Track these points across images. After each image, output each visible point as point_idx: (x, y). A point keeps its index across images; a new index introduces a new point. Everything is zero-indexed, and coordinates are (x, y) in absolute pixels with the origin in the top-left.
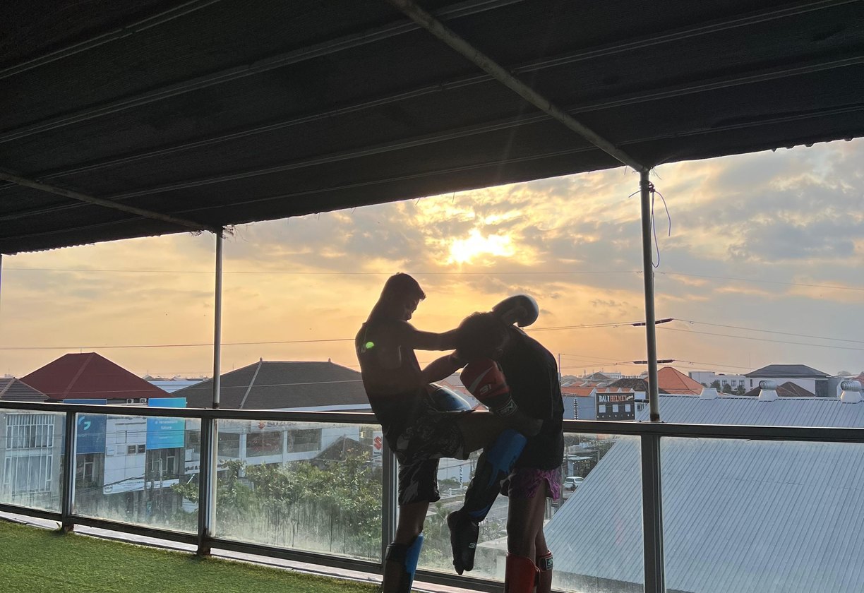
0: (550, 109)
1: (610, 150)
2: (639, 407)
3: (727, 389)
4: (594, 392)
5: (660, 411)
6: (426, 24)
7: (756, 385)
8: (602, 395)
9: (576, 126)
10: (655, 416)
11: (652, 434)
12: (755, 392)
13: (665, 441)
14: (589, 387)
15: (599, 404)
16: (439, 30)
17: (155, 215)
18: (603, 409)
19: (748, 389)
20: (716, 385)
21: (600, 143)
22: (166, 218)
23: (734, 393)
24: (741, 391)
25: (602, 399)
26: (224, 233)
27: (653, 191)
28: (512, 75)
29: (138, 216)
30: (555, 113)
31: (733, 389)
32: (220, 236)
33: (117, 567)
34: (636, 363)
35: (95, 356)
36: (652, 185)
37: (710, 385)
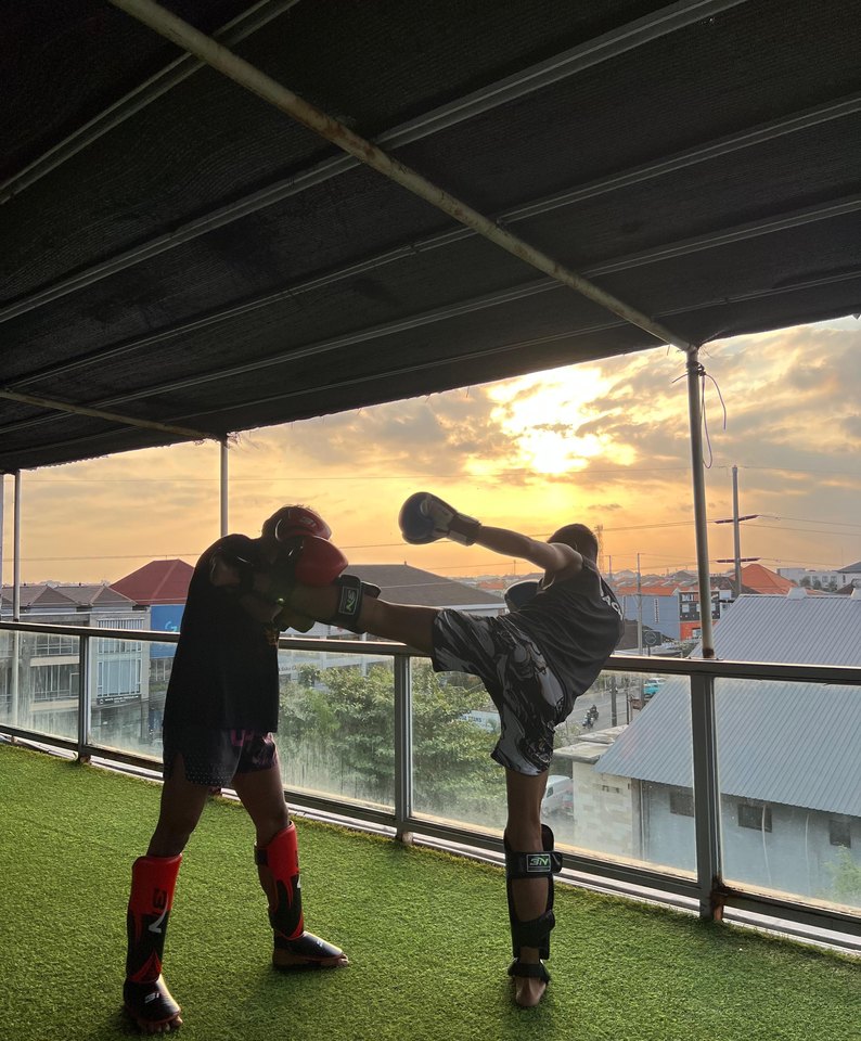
0: (556, 270)
1: (644, 324)
2: (724, 607)
3: (818, 585)
4: (676, 591)
5: (713, 645)
6: (362, 154)
7: (848, 582)
8: (685, 594)
9: (595, 293)
10: (708, 652)
11: (704, 676)
12: (848, 590)
13: (721, 684)
14: (673, 587)
15: (682, 603)
16: (381, 161)
17: (147, 424)
18: (686, 609)
19: (841, 585)
20: (805, 583)
21: (630, 316)
22: (160, 426)
23: (825, 590)
24: (832, 588)
25: (685, 598)
26: (229, 442)
27: (703, 374)
28: (498, 226)
29: (128, 425)
30: (564, 276)
31: (824, 585)
32: (224, 445)
33: (115, 810)
34: (719, 561)
35: (180, 562)
36: (701, 367)
37: (798, 582)
